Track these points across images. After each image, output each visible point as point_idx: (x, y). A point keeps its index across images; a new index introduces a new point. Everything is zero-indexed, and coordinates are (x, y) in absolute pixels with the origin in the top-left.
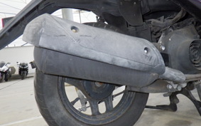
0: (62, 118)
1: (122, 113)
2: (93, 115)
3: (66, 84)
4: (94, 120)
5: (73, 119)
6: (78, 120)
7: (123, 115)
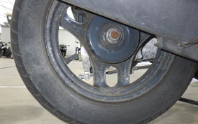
0: (42, 76)
1: (142, 92)
2: (96, 86)
3: (60, 28)
4: (95, 92)
5: (59, 82)
6: (67, 86)
7: (144, 95)
